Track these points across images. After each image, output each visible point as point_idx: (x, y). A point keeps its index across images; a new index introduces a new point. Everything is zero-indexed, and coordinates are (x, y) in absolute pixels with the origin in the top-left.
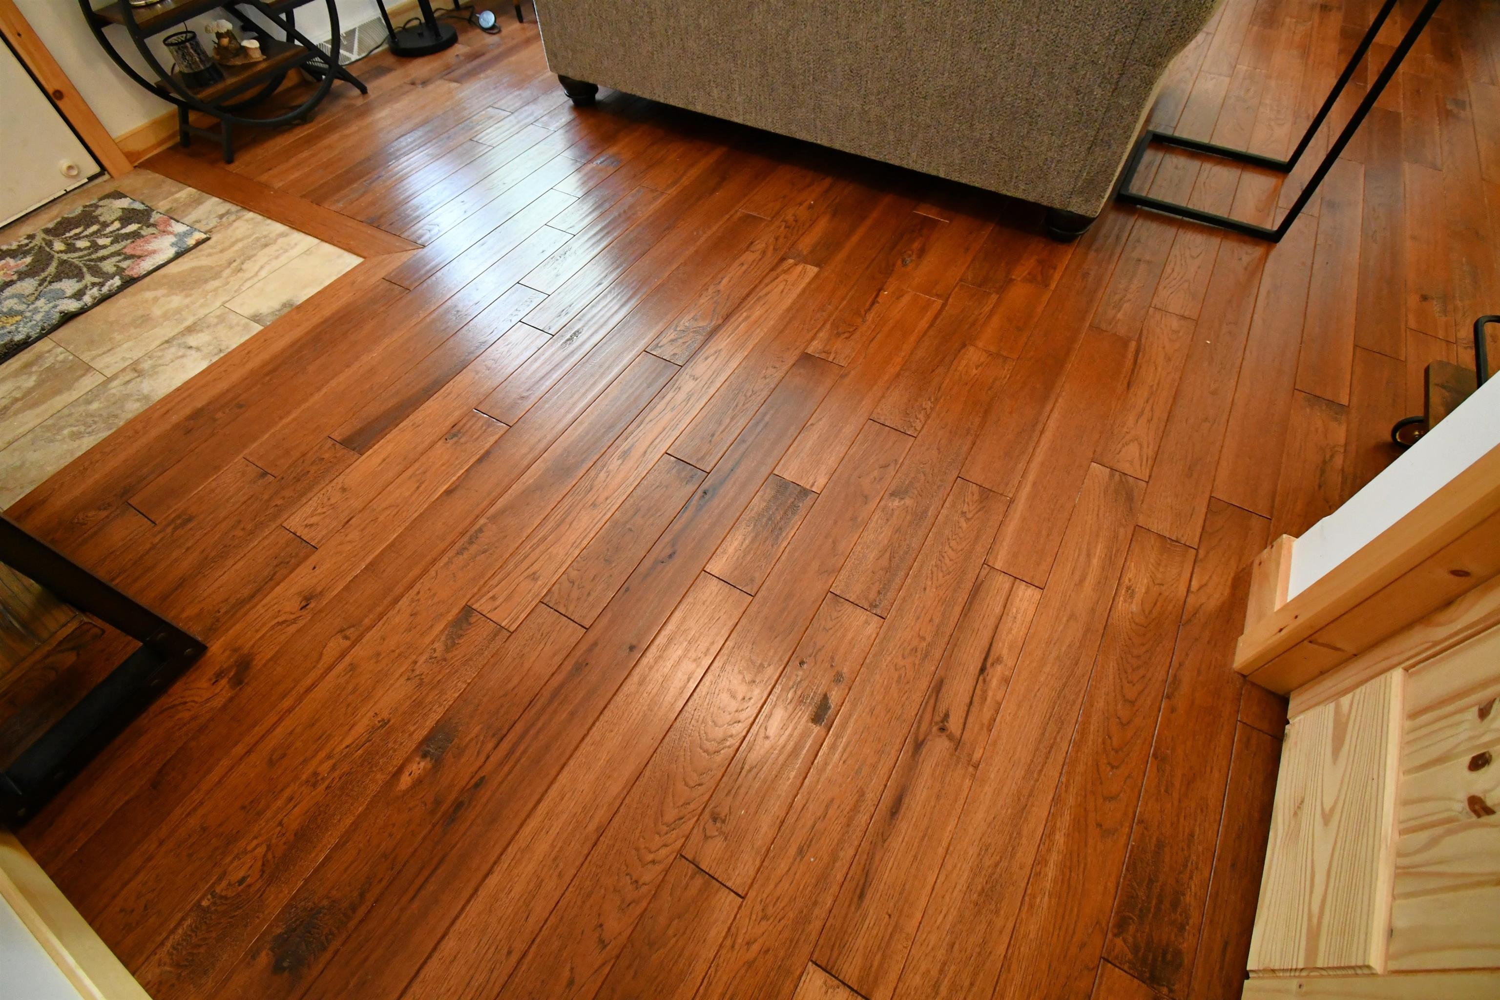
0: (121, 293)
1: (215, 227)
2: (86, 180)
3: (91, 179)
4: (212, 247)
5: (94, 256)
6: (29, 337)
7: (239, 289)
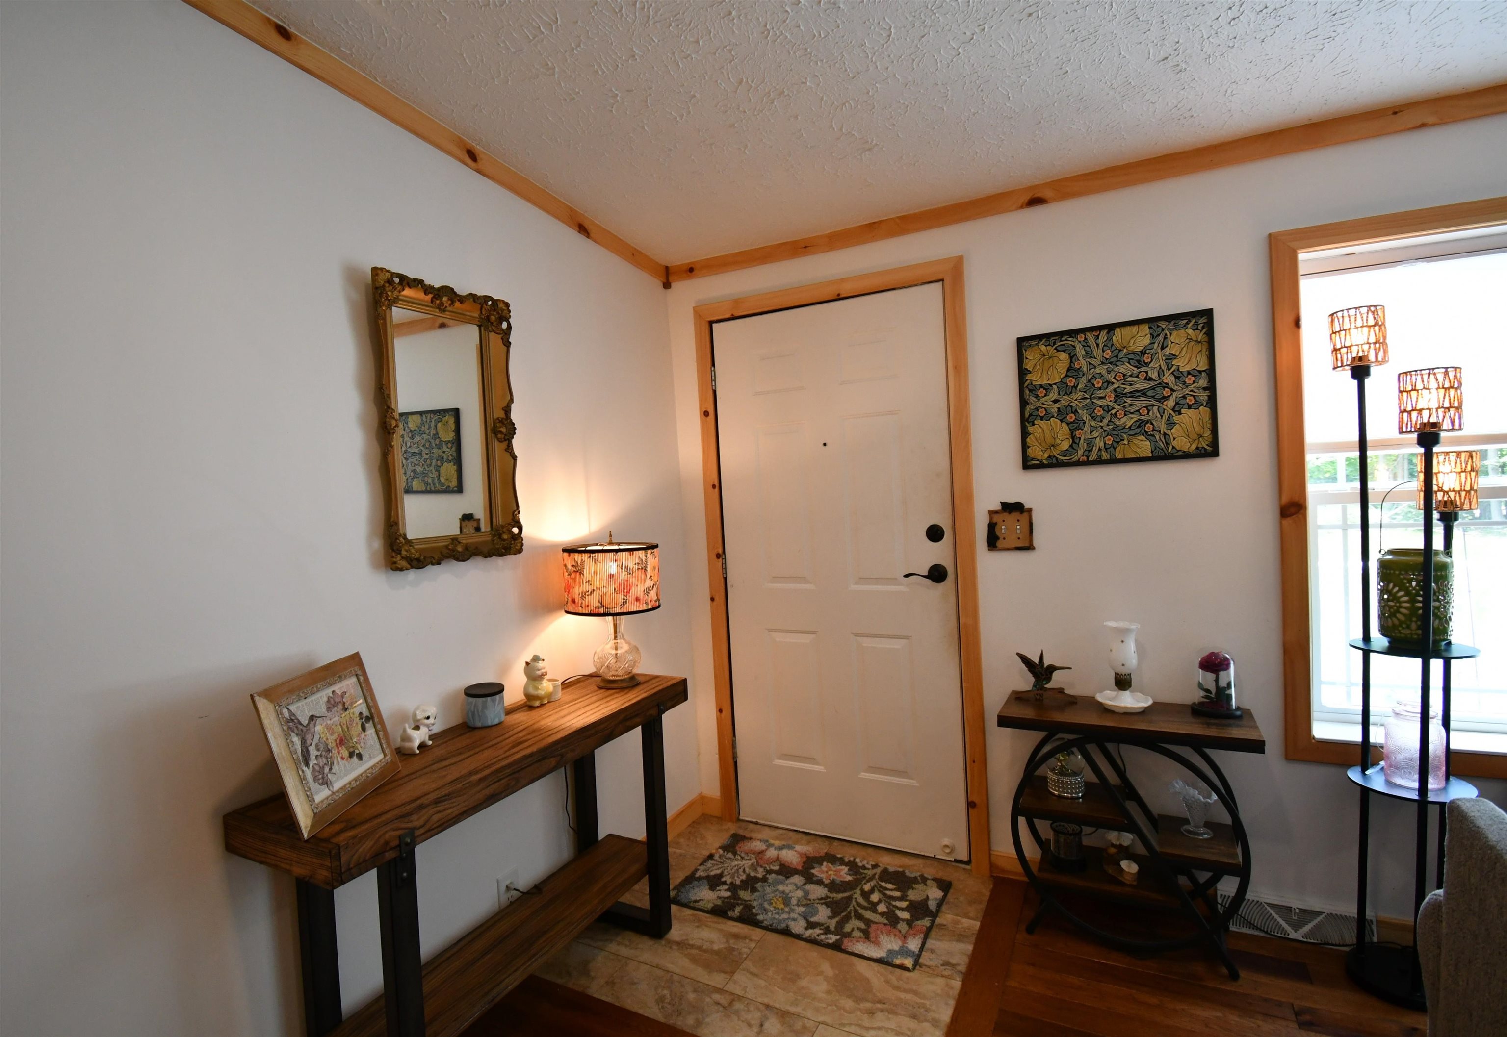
0: (824, 948)
1: (929, 967)
2: (953, 860)
3: (956, 861)
4: (899, 979)
5: (861, 911)
6: (762, 922)
7: (844, 1025)
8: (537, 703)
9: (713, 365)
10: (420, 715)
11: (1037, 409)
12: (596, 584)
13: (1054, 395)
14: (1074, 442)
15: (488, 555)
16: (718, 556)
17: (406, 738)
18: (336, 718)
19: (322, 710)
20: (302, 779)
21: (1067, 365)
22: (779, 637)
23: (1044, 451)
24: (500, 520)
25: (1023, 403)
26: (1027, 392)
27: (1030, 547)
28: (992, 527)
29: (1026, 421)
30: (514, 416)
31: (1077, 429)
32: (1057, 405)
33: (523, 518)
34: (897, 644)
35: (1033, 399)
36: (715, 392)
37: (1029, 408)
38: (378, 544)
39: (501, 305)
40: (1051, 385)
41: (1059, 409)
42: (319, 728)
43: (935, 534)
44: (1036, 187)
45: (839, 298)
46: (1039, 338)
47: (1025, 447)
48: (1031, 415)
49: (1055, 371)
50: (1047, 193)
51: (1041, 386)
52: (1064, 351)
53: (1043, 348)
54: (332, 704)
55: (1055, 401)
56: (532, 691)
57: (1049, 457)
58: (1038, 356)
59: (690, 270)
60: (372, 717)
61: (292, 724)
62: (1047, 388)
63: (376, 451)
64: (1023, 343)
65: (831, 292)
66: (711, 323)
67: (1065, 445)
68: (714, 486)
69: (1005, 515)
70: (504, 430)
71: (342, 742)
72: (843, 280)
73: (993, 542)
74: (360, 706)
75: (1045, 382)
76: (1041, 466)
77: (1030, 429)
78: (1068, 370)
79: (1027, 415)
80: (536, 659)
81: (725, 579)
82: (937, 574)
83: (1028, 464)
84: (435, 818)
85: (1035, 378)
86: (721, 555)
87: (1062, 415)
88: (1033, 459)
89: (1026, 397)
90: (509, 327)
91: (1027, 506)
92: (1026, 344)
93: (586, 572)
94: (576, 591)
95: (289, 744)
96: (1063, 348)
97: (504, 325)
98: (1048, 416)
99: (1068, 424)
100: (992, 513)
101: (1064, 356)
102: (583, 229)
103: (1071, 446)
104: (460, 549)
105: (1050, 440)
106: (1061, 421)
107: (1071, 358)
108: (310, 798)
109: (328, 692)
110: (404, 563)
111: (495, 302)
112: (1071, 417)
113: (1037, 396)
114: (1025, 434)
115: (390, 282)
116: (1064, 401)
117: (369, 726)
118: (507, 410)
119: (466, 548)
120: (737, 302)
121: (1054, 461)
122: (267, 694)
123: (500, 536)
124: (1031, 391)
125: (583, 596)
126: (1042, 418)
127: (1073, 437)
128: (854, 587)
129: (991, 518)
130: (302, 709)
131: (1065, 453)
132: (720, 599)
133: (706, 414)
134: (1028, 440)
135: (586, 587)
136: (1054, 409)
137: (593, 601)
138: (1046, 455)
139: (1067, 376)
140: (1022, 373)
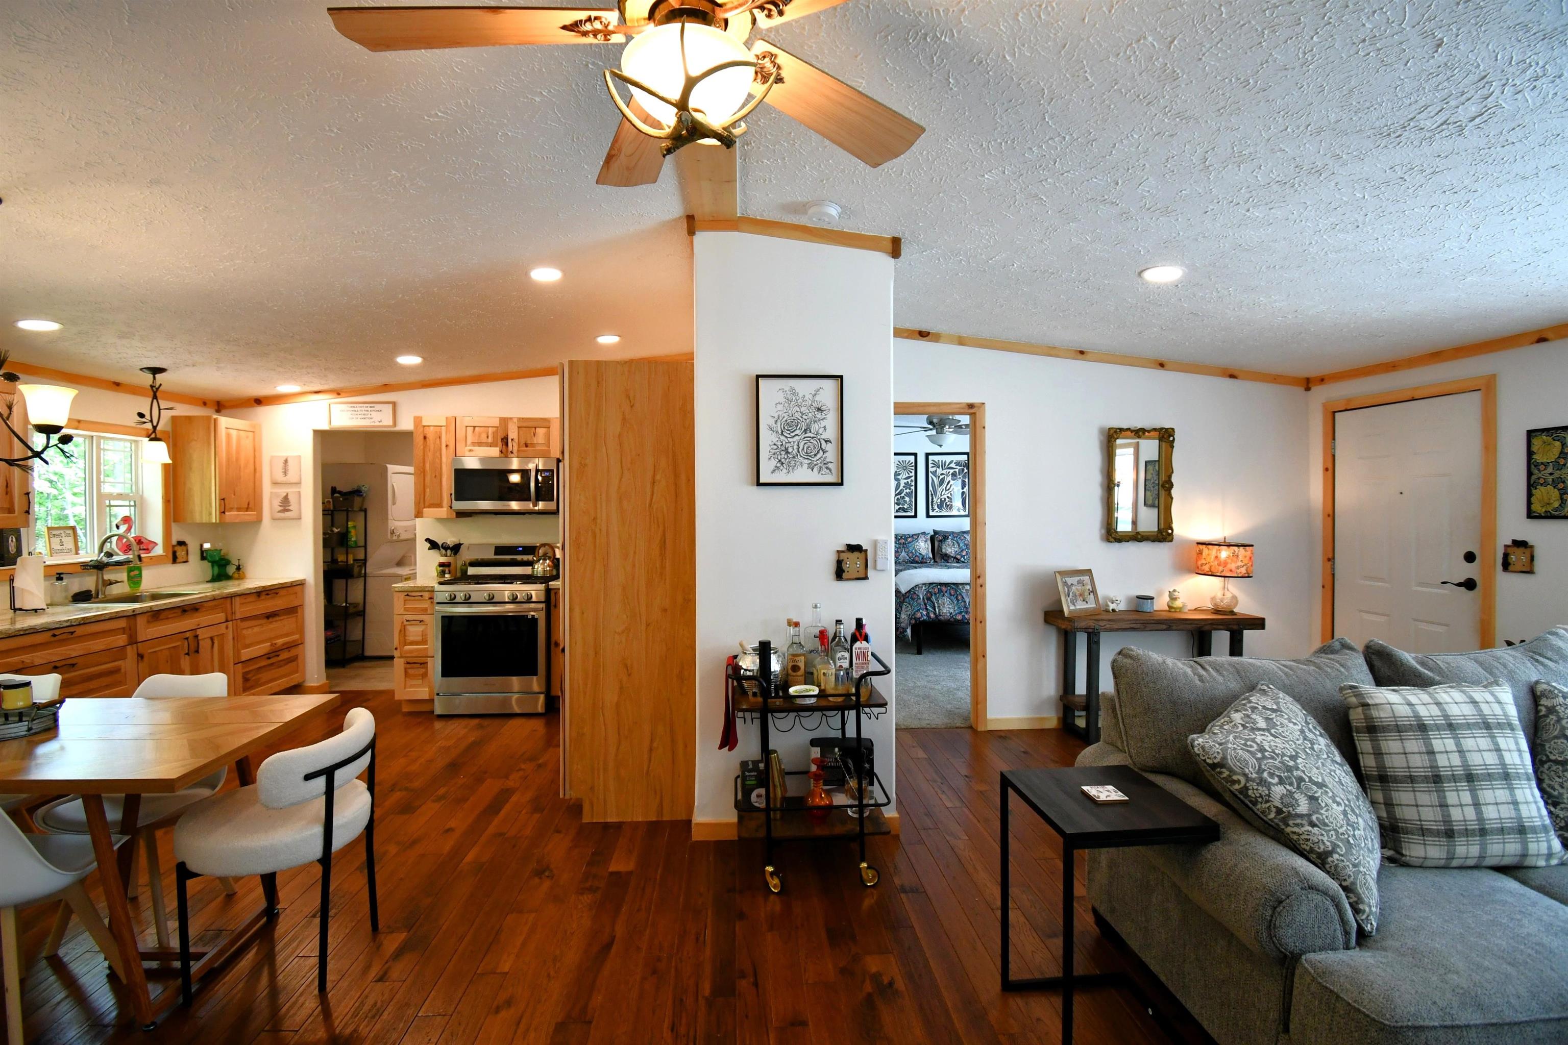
8: (1173, 610)
9: (1334, 439)
10: (1114, 599)
11: (1539, 478)
12: (1208, 560)
13: (1550, 470)
14: (1562, 502)
15: (1153, 541)
16: (1329, 560)
17: (1108, 605)
18: (1080, 587)
19: (1075, 583)
20: (1067, 600)
21: (1560, 449)
22: (1366, 616)
23: (1542, 507)
24: (1162, 526)
25: (1530, 474)
26: (1533, 466)
27: (1530, 572)
28: (1506, 556)
29: (1531, 486)
30: (1173, 480)
31: (1564, 494)
32: (1552, 477)
33: (1174, 526)
34: (1441, 629)
35: (1536, 471)
36: (1334, 456)
37: (1534, 478)
38: (1103, 531)
39: (1171, 430)
40: (1548, 463)
41: (1553, 479)
42: (1074, 588)
43: (1470, 557)
44: (1542, 331)
45: (1413, 399)
46: (1542, 431)
47: (1529, 503)
48: (1534, 482)
49: (1551, 454)
50: (1549, 335)
51: (1542, 463)
52: (1558, 440)
53: (1545, 437)
54: (1079, 582)
55: (1551, 474)
56: (1171, 605)
57: (1546, 511)
58: (1541, 443)
59: (1322, 380)
60: (1094, 591)
61: (1065, 583)
62: (1546, 465)
63: (1106, 495)
64: (1531, 434)
65: (1408, 395)
66: (1334, 412)
67: (1556, 505)
68: (1329, 516)
69: (1515, 549)
70: (1167, 486)
71: (1081, 595)
72: (1415, 389)
73: (1506, 565)
74: (1089, 587)
75: (1545, 461)
76: (1540, 517)
77: (1534, 491)
78: (1561, 453)
79: (1532, 482)
80: (1174, 591)
81: (1333, 575)
82: (1469, 584)
83: (1531, 515)
84: (1108, 626)
85: (1538, 458)
86: (1331, 559)
87: (1555, 483)
88: (1535, 512)
89: (1532, 470)
90: (1174, 439)
91: (1530, 543)
92: (1534, 434)
93: (1204, 554)
94: (1199, 563)
95: (1064, 589)
96: (1556, 438)
97: (1171, 439)
98: (1545, 484)
99: (1559, 490)
100: (1506, 546)
101: (1558, 444)
102: (1232, 376)
103: (1560, 505)
104: (1139, 537)
105: (1546, 501)
106: (1554, 487)
107: (1563, 445)
108: (1068, 607)
109: (1079, 578)
110: (1112, 540)
111: (1167, 429)
112: (1561, 486)
113: (1539, 470)
114: (1530, 495)
115: (1115, 432)
116: (1557, 474)
117: (1092, 594)
118: (1170, 477)
119: (1143, 536)
120: (1349, 401)
121: (1549, 514)
122: (1059, 572)
123: (1162, 533)
124: (1535, 466)
125: (1202, 565)
126: (1542, 485)
127: (1562, 499)
128: (1415, 588)
129: (1505, 550)
130: (1070, 580)
131: (1556, 510)
132: (1329, 587)
133: (1327, 469)
134: (1532, 499)
135: (1204, 562)
136: (1550, 479)
137: (1206, 568)
138: (1544, 510)
139: (1559, 457)
140: (1530, 453)
